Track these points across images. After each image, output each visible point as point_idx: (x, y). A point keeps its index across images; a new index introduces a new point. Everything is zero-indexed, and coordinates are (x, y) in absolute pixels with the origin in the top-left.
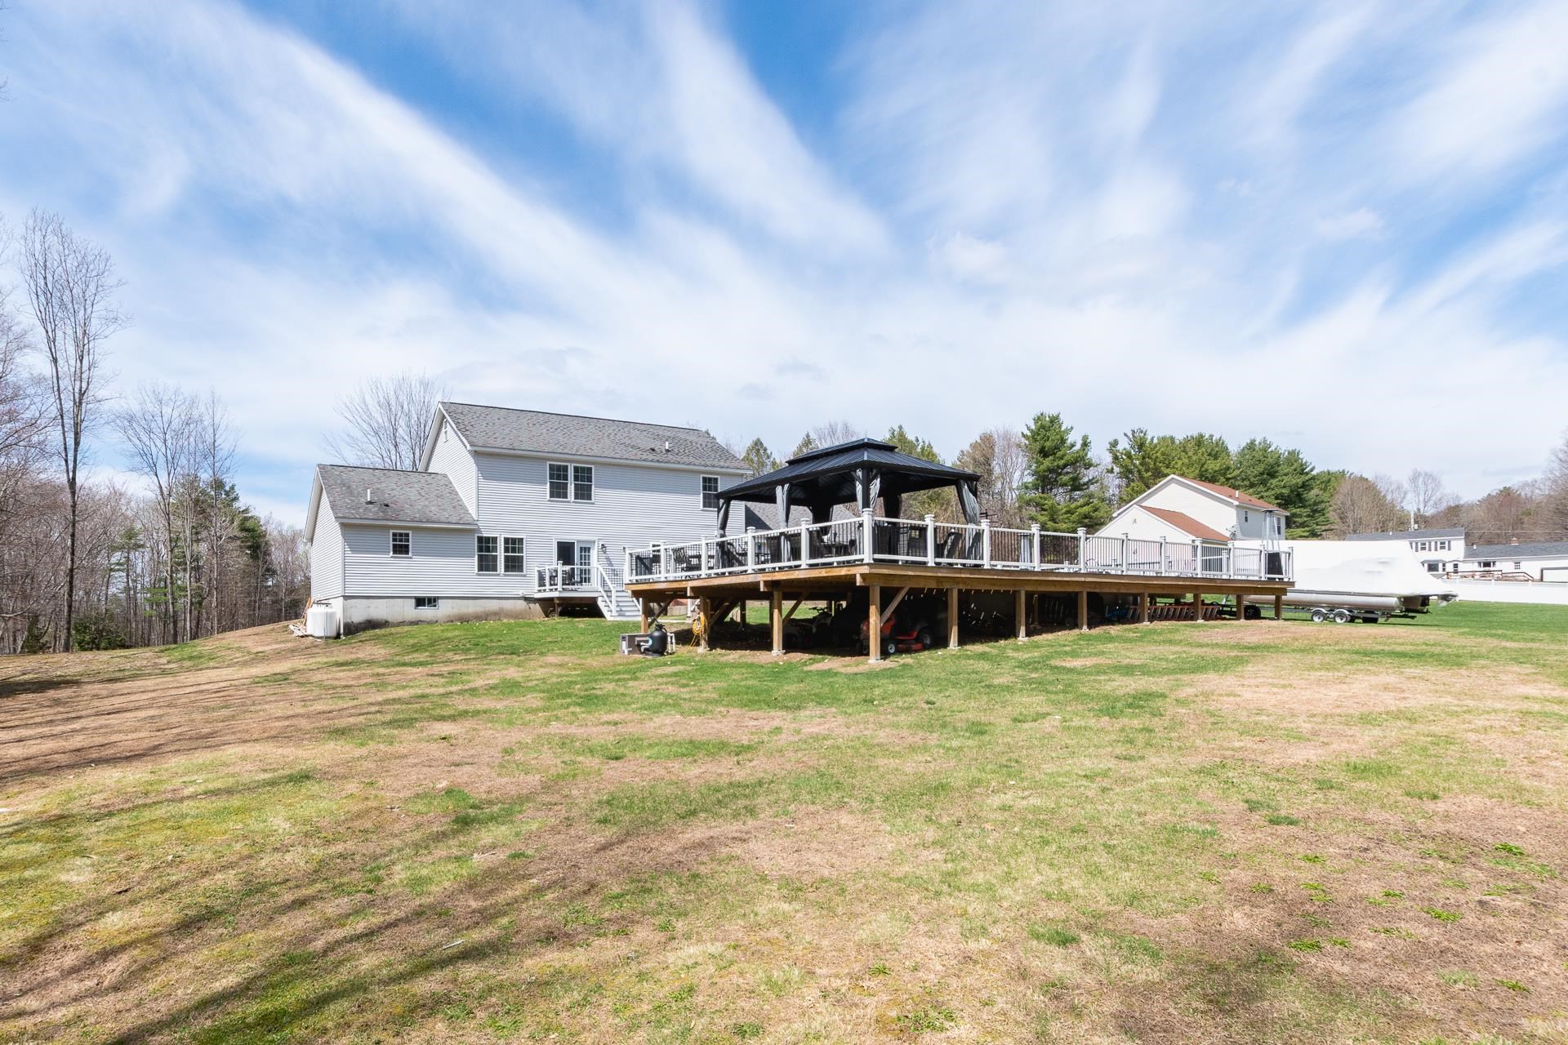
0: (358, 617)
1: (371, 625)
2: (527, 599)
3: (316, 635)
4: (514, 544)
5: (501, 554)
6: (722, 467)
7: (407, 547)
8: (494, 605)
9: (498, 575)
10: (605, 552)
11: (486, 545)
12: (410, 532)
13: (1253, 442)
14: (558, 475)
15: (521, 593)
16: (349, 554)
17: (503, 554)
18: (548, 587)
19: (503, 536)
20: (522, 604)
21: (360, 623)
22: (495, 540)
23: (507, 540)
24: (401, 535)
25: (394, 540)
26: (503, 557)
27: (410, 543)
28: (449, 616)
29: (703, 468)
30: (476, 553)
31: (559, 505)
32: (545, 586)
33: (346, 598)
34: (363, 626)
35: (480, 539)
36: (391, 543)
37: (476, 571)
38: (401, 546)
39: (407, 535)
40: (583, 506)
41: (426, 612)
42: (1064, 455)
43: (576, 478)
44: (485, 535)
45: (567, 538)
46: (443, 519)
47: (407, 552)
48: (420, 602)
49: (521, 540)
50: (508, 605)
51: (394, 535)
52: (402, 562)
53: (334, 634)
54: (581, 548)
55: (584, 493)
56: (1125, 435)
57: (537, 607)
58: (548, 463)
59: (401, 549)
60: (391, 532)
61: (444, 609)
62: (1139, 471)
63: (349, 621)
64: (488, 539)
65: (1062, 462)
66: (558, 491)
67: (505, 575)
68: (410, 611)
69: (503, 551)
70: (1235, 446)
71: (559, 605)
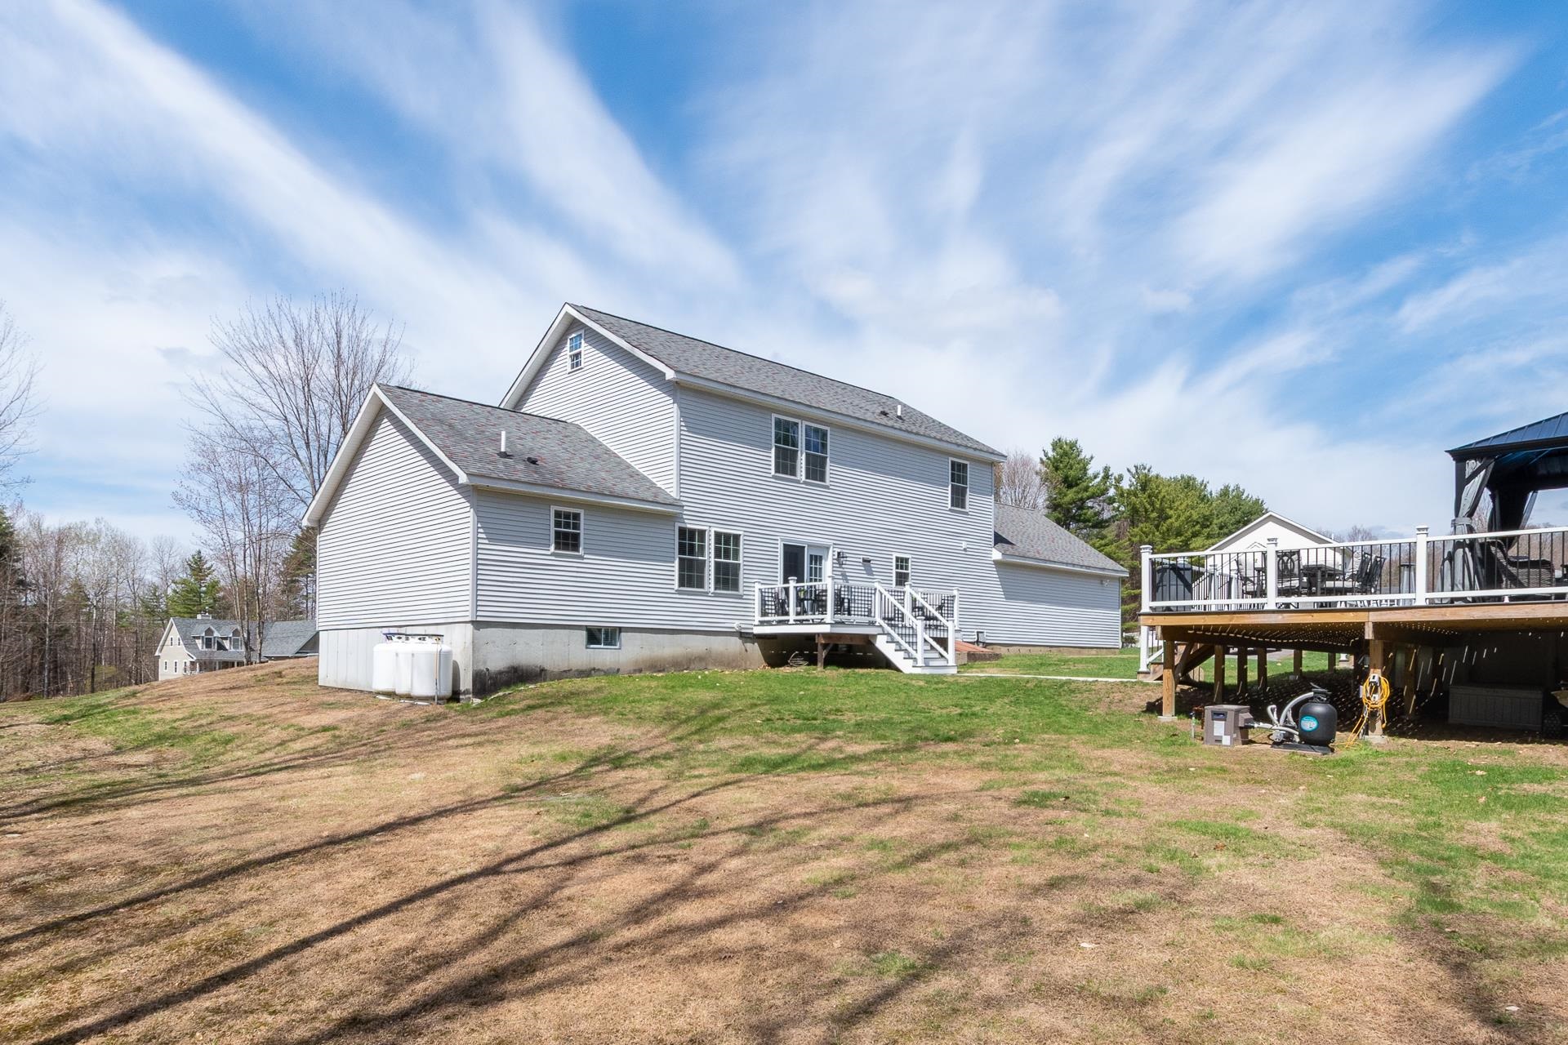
0: (496, 662)
1: (518, 676)
2: (745, 636)
3: (419, 691)
4: (727, 543)
5: (710, 558)
6: (959, 445)
7: (576, 537)
8: (697, 645)
9: (706, 594)
10: (841, 564)
11: (689, 541)
12: (582, 512)
13: (1227, 488)
14: (785, 436)
15: (735, 625)
16: (485, 544)
17: (713, 560)
18: (792, 617)
19: (713, 530)
20: (735, 644)
21: (501, 673)
22: (702, 533)
23: (718, 535)
24: (567, 516)
25: (558, 524)
26: (712, 564)
27: (582, 532)
28: (636, 662)
29: (954, 448)
30: (677, 556)
31: (785, 486)
32: (787, 614)
33: (477, 625)
34: (505, 678)
35: (682, 531)
36: (553, 529)
37: (676, 587)
38: (566, 535)
39: (576, 516)
40: (814, 491)
41: (603, 655)
42: (1088, 487)
43: (808, 447)
44: (690, 525)
45: (797, 539)
46: (631, 492)
47: (576, 547)
48: (594, 636)
49: (737, 537)
50: (718, 644)
51: (558, 514)
52: (567, 565)
53: (447, 691)
54: (811, 556)
55: (816, 471)
56: (1129, 470)
57: (755, 649)
58: (774, 416)
59: (567, 541)
60: (553, 508)
61: (630, 650)
62: (1146, 511)
63: (482, 668)
64: (692, 532)
65: (1085, 495)
66: (786, 464)
67: (716, 595)
68: (574, 651)
69: (712, 555)
70: (1214, 488)
71: (825, 646)
